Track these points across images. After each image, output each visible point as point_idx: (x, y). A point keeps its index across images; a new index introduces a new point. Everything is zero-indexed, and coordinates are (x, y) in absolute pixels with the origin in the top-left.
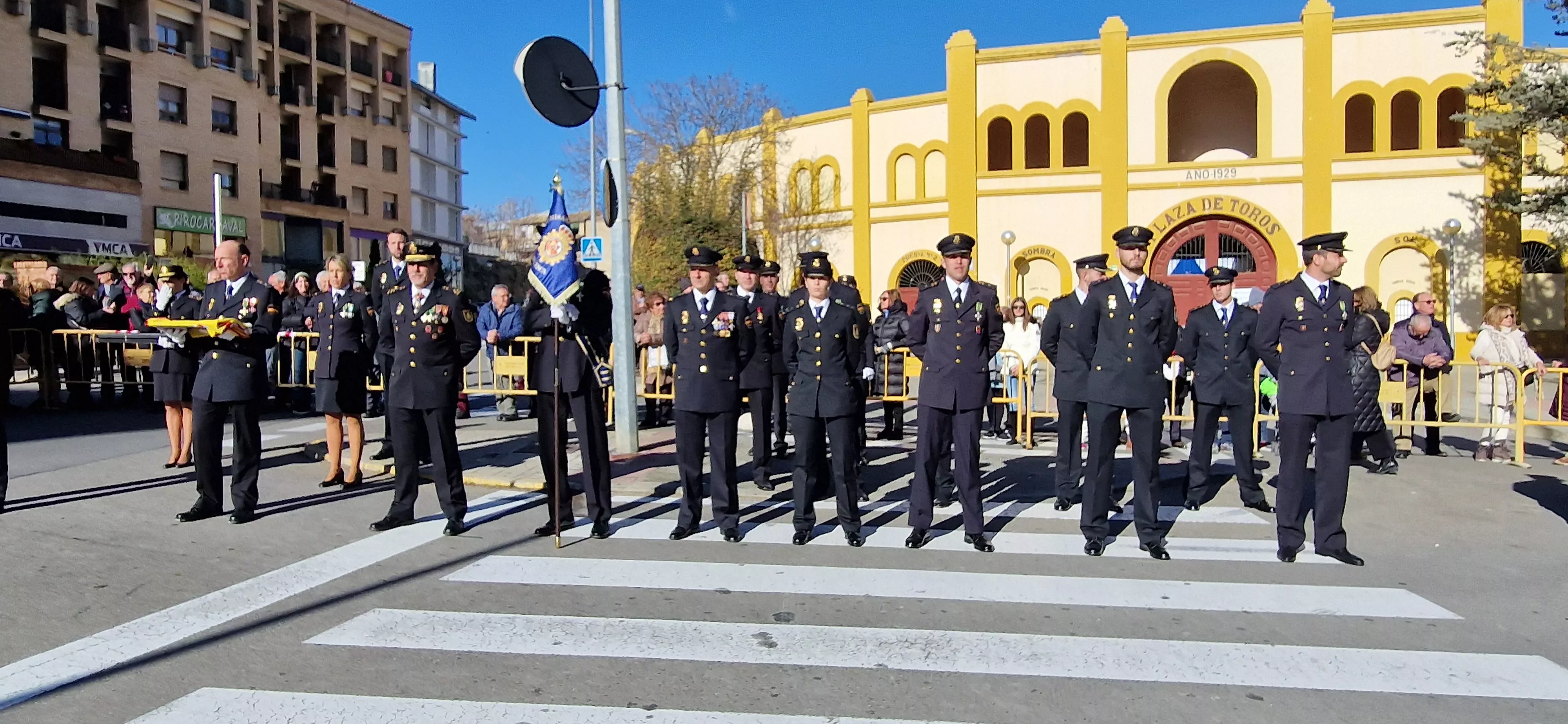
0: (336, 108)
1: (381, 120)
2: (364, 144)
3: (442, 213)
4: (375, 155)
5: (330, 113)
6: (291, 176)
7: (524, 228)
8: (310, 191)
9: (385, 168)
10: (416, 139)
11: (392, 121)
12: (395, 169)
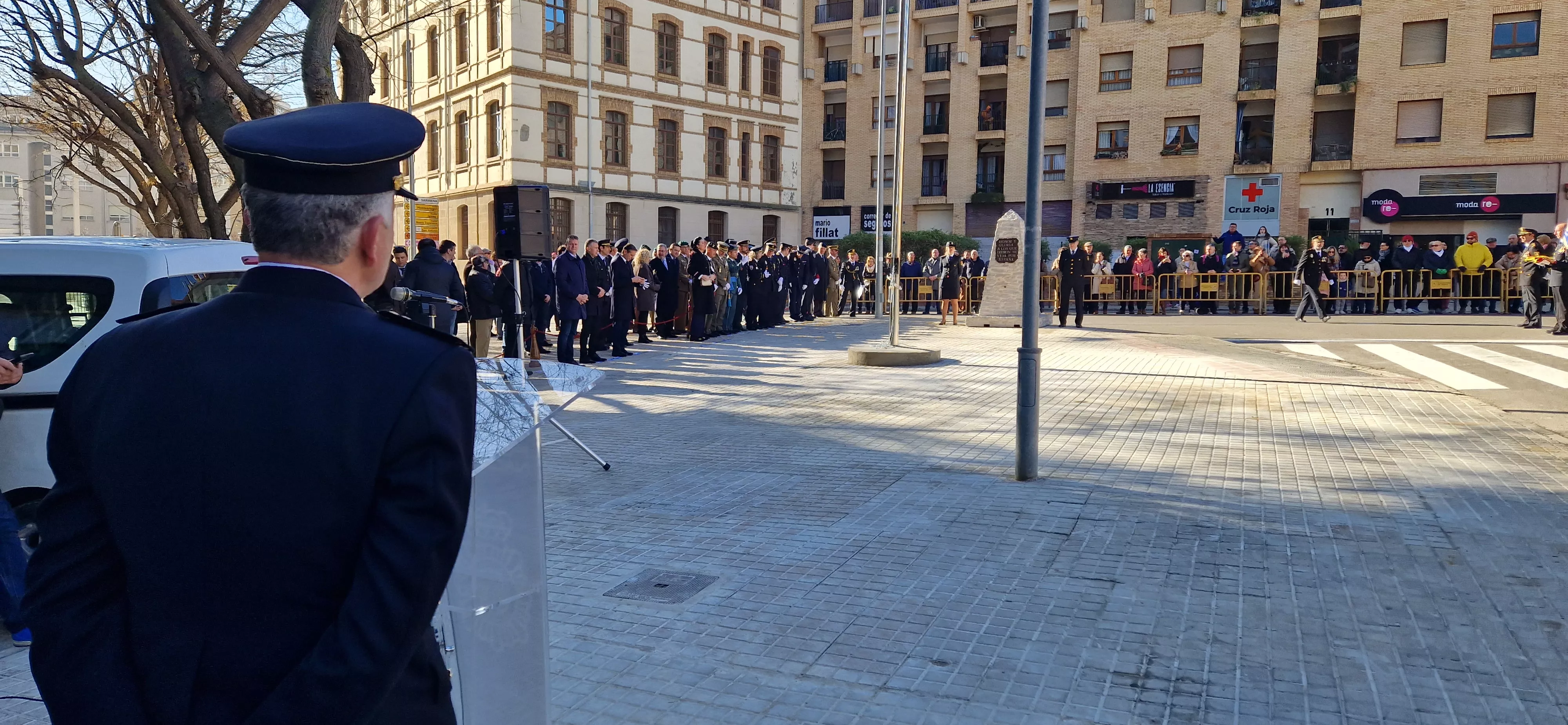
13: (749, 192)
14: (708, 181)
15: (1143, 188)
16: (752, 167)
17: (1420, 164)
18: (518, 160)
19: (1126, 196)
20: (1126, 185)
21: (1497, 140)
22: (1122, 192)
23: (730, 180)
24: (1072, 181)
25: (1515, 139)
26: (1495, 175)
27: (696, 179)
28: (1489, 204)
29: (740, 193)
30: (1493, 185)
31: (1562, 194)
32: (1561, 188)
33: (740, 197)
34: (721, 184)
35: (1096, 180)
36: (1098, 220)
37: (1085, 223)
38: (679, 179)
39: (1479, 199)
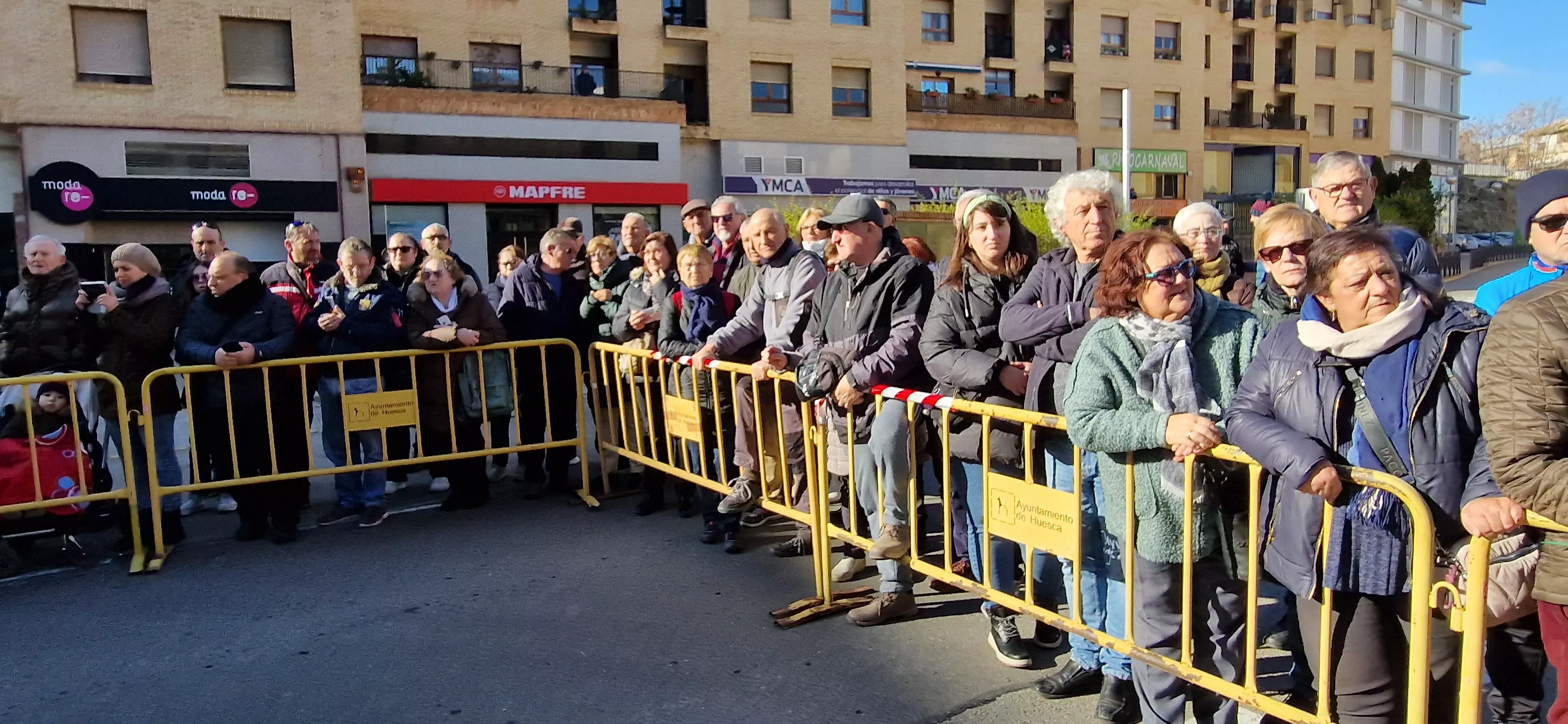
0: (1299, 15)
1: (1355, 19)
2: (1332, 52)
3: (1431, 128)
4: (1345, 63)
5: (1291, 20)
6: (1243, 102)
7: (1544, 139)
8: (1263, 115)
9: (1357, 77)
10: (1400, 38)
11: (1370, 19)
12: (1370, 77)
17: (120, 120)
21: (243, 92)
25: (269, 93)
26: (246, 149)
28: (242, 195)
30: (245, 165)
31: (345, 184)
32: (343, 174)
39: (226, 186)
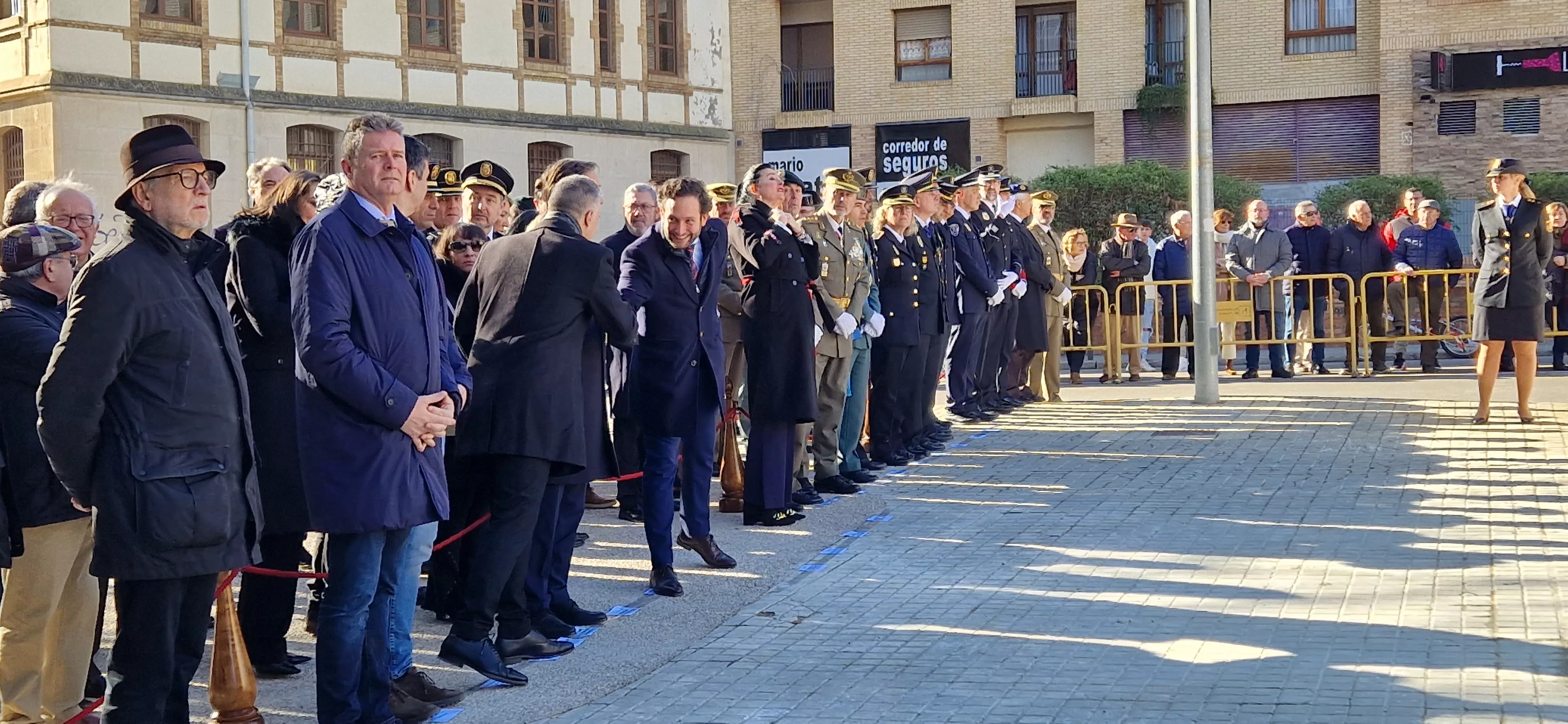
13: (619, 97)
14: (524, 72)
15: (1550, 63)
16: (622, 40)
18: (65, 24)
19: (1507, 81)
20: (1508, 56)
22: (1499, 73)
23: (574, 70)
24: (1375, 53)
27: (498, 69)
29: (598, 100)
33: (598, 108)
34: (554, 79)
35: (1435, 45)
36: (1443, 137)
37: (1412, 147)
38: (458, 69)
